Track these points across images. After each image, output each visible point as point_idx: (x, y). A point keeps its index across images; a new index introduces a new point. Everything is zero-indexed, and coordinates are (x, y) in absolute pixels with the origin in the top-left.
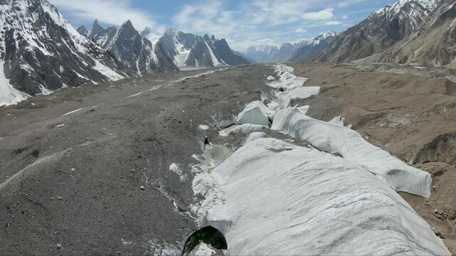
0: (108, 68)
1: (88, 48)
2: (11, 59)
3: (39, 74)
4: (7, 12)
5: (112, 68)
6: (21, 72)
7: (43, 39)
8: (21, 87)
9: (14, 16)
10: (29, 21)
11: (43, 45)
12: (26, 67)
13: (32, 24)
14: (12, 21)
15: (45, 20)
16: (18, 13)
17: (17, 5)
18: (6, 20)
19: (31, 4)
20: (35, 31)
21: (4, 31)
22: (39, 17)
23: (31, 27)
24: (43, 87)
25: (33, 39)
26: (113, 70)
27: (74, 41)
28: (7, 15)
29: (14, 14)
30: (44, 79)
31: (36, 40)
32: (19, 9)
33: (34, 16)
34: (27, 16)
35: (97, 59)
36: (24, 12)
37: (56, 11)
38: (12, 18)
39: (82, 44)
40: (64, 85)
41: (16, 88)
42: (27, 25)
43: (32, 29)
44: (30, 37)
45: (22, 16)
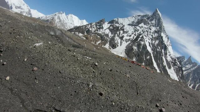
0: (176, 74)
1: (173, 60)
2: (133, 43)
3: (138, 53)
4: (145, 28)
5: (177, 75)
6: (131, 48)
7: (153, 44)
8: (127, 53)
9: (147, 31)
10: (152, 35)
11: (151, 46)
12: (135, 48)
13: (152, 37)
14: (145, 32)
15: (160, 39)
16: (150, 30)
17: (151, 28)
18: (143, 30)
19: (157, 30)
20: (152, 40)
21: (139, 33)
22: (158, 36)
23: (151, 37)
24: (135, 59)
25: (149, 42)
26: (177, 76)
27: (168, 53)
28: (144, 29)
29: (147, 30)
30: (138, 56)
31: (149, 43)
32: (151, 29)
33: (156, 34)
34: (153, 33)
35: (174, 67)
36: (152, 31)
37: (168, 38)
38: (145, 31)
39: (171, 57)
40: (143, 64)
41: (125, 52)
42: (150, 36)
43: (151, 39)
44: (148, 41)
45: (150, 32)
